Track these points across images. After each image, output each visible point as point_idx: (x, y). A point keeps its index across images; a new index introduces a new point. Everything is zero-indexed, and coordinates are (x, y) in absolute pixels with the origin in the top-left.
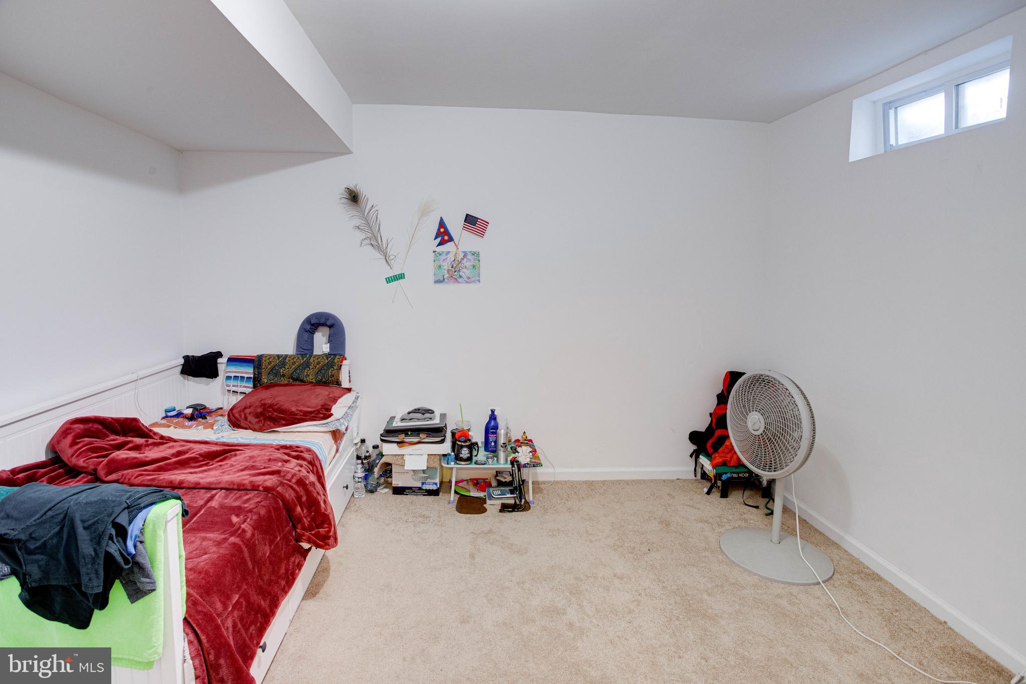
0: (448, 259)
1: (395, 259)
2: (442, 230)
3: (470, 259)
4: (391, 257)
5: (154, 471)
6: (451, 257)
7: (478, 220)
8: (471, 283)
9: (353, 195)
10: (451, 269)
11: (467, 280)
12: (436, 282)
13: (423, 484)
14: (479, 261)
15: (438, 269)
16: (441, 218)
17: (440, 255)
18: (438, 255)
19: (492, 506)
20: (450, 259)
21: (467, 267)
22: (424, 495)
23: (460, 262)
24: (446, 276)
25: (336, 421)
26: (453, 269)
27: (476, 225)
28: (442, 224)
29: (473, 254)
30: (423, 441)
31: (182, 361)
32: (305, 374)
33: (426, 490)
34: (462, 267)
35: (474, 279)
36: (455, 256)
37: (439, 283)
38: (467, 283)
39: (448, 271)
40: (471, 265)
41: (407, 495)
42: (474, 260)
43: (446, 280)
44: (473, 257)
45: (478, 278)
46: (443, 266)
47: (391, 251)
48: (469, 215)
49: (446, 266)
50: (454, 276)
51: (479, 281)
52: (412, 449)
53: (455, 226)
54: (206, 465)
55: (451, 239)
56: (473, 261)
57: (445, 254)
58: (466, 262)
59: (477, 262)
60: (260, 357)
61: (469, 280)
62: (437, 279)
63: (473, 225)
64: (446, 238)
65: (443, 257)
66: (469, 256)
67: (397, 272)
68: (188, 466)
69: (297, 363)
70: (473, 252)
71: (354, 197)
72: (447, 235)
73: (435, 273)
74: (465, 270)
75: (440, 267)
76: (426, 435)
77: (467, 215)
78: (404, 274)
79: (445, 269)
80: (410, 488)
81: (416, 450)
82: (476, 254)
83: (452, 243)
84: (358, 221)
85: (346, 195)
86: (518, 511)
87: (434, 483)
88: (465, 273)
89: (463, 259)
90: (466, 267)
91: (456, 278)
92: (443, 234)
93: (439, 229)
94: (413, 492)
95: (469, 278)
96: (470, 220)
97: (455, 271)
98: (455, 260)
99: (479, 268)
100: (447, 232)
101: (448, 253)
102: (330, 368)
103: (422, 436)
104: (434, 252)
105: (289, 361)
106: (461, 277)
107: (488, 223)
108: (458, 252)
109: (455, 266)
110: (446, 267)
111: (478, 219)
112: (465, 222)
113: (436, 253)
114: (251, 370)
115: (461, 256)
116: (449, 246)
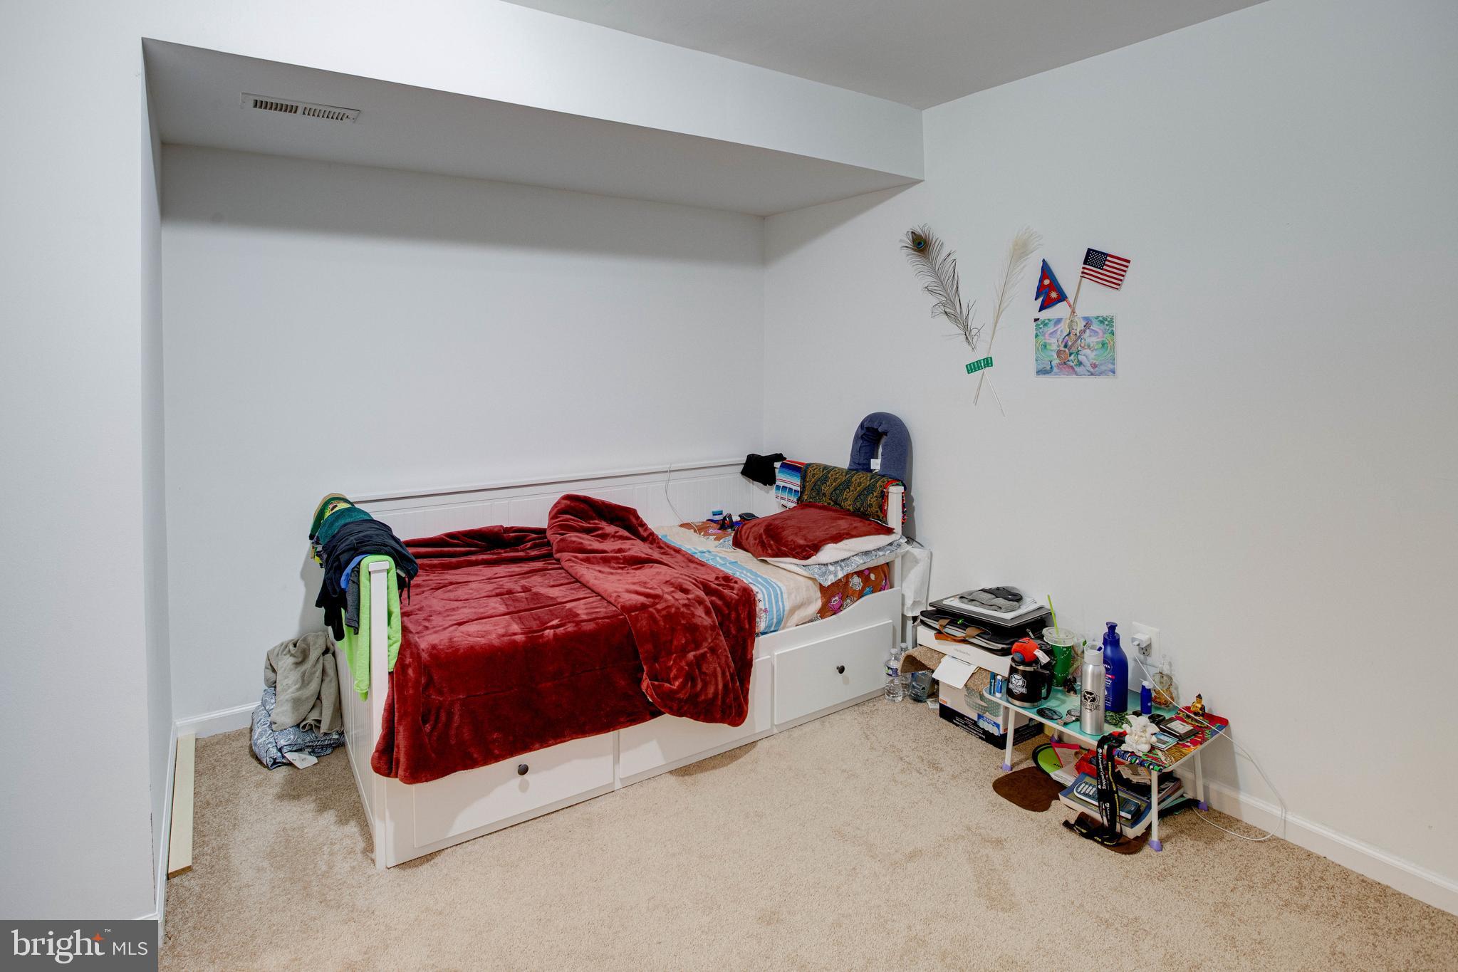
0: (1059, 333)
1: (978, 334)
2: (1047, 282)
3: (1097, 332)
4: (974, 332)
5: (581, 560)
6: (1064, 328)
7: (1108, 258)
8: (1101, 374)
9: (917, 241)
10: (1063, 349)
11: (1092, 370)
12: (1039, 372)
13: (980, 717)
14: (1113, 334)
15: (1042, 349)
16: (1044, 261)
17: (1045, 325)
18: (1042, 326)
19: (1066, 808)
20: (1062, 331)
21: (1092, 346)
22: (980, 738)
23: (1080, 336)
24: (1056, 362)
25: (817, 566)
26: (1067, 350)
27: (1105, 267)
28: (1046, 271)
29: (1102, 322)
30: (972, 640)
31: (744, 460)
32: (844, 496)
33: (983, 729)
34: (1082, 345)
35: (1104, 368)
36: (1070, 326)
37: (1044, 374)
38: (1092, 374)
39: (1059, 353)
40: (1098, 343)
41: (957, 725)
42: (1104, 333)
43: (1055, 370)
44: (1102, 327)
45: (1111, 366)
46: (1050, 344)
47: (974, 323)
48: (1093, 251)
49: (1054, 344)
50: (1068, 363)
51: (1114, 372)
52: (956, 650)
53: (1069, 274)
54: (622, 568)
55: (1062, 297)
56: (1101, 334)
57: (1052, 323)
58: (1090, 336)
59: (1107, 335)
60: (808, 465)
61: (1095, 370)
62: (1040, 367)
63: (1100, 268)
64: (1054, 295)
65: (1051, 328)
66: (1095, 326)
67: (980, 355)
68: (608, 564)
69: (839, 480)
70: (1101, 319)
71: (921, 244)
72: (1055, 290)
73: (1037, 357)
74: (1088, 351)
75: (1045, 346)
76: (977, 632)
77: (1089, 251)
78: (991, 358)
79: (1052, 350)
80: (962, 716)
81: (961, 651)
82: (1107, 322)
83: (1064, 303)
84: (929, 280)
85: (909, 242)
86: (1102, 843)
87: (995, 723)
88: (1088, 356)
89: (1084, 331)
90: (1089, 346)
91: (1072, 367)
92: (1047, 290)
93: (1041, 281)
94: (966, 724)
95: (1094, 366)
96: (1094, 259)
97: (1071, 354)
98: (1070, 333)
99: (1113, 348)
100: (1055, 286)
101: (1059, 321)
102: (869, 494)
103: (972, 631)
104: (1036, 320)
105: (832, 476)
106: (1080, 363)
107: (1129, 261)
108: (1076, 319)
109: (1070, 343)
110: (1055, 347)
111: (1108, 255)
112: (1085, 263)
113: (1039, 322)
114: (797, 481)
115: (1080, 325)
116: (1060, 310)
